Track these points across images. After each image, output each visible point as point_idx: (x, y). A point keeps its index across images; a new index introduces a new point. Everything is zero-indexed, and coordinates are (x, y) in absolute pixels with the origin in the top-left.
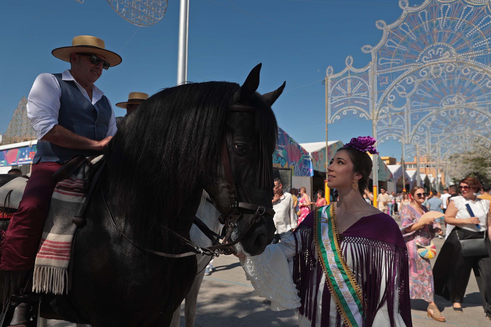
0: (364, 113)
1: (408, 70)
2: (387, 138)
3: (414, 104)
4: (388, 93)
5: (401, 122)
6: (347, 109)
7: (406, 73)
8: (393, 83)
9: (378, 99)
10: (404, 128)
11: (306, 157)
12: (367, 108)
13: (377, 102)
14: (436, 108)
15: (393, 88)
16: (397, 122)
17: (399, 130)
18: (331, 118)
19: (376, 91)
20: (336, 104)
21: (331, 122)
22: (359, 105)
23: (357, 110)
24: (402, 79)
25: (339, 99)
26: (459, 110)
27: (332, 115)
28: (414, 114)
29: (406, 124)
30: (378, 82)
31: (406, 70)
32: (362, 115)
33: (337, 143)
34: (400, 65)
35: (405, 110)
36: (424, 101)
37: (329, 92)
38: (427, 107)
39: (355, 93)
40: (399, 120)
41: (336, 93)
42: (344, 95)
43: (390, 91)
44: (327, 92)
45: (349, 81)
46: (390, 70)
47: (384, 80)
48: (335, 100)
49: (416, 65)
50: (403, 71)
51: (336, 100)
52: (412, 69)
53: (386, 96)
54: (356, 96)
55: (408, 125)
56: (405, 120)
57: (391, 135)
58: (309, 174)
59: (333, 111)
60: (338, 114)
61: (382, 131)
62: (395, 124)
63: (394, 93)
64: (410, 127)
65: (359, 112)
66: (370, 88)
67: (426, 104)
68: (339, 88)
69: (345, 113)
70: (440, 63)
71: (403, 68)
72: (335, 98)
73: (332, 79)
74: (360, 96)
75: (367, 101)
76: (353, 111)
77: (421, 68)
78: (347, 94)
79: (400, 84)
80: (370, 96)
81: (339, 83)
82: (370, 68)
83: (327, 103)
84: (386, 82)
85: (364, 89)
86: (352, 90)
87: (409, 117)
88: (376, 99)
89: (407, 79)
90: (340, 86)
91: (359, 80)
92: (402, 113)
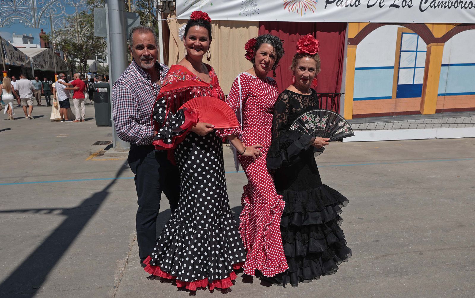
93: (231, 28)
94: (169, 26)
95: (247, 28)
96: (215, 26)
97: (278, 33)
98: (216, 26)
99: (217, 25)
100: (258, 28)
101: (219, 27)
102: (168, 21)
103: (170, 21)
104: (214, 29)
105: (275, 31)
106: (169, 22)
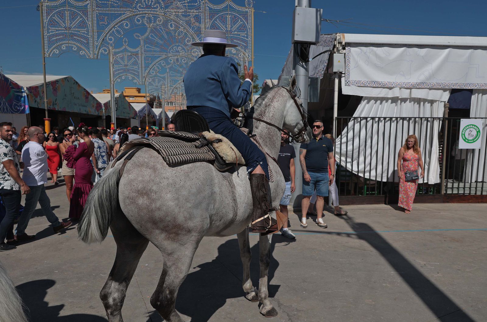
0: (84, 50)
1: (125, 14)
2: (123, 78)
3: (147, 47)
4: (107, 34)
5: (135, 63)
6: (66, 44)
7: (123, 17)
8: (112, 25)
9: (98, 38)
10: (138, 69)
11: (19, 92)
12: (87, 45)
13: (97, 41)
14: (166, 54)
15: (111, 29)
16: (132, 63)
17: (134, 70)
18: (48, 51)
19: (95, 29)
20: (54, 36)
21: (49, 56)
22: (78, 41)
23: (77, 46)
24: (120, 22)
25: (57, 30)
26: (183, 58)
27: (49, 47)
28: (147, 56)
29: (140, 66)
30: (98, 20)
31: (124, 14)
32: (82, 53)
33: (65, 78)
34: (118, 7)
35: (140, 52)
36: (155, 46)
37: (45, 21)
38: (158, 52)
39: (74, 28)
40: (134, 61)
41: (52, 23)
42: (62, 27)
43: (109, 32)
44: (43, 21)
45: (67, 13)
46: (108, 10)
47: (103, 20)
48: (52, 32)
49: (132, 11)
50: (121, 15)
51: (54, 32)
52: (128, 14)
53: (106, 36)
54: (75, 31)
55: (142, 67)
56: (139, 62)
57: (126, 75)
58: (23, 111)
59: (51, 43)
60: (56, 48)
61: (119, 70)
62: (130, 65)
63: (113, 34)
64: (143, 69)
65: (79, 49)
66: (89, 25)
67: (158, 49)
68: (56, 18)
69: (64, 48)
70: (152, 14)
71: (121, 11)
72: (52, 29)
73: (47, 6)
74: (79, 31)
75: (87, 39)
76: (72, 47)
77: (137, 15)
78: (65, 28)
79: (118, 27)
80: (90, 34)
81: (57, 13)
82: (89, 4)
83: (43, 34)
84: (105, 22)
85: (83, 25)
86: (70, 24)
87: (143, 59)
88: (96, 38)
89: (124, 23)
90: (57, 16)
91: (78, 14)
92: (136, 54)
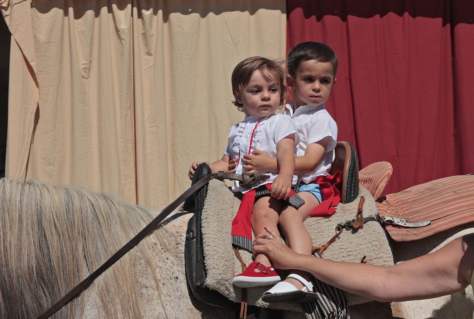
93: (204, 15)
94: (7, 20)
95: (252, 13)
96: (151, 17)
97: (345, 23)
98: (155, 17)
99: (160, 12)
100: (284, 16)
101: (166, 19)
102: (4, 5)
103: (9, 5)
104: (151, 26)
105: (336, 19)
106: (6, 9)
